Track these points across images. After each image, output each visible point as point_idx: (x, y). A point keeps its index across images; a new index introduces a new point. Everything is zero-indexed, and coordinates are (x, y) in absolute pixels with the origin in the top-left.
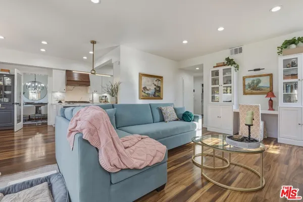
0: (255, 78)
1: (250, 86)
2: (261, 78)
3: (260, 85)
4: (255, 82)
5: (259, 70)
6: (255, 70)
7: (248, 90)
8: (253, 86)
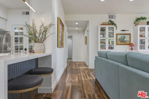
0: (123, 35)
1: (120, 40)
2: (125, 35)
3: (125, 39)
4: (123, 37)
5: (124, 30)
6: (123, 31)
7: (119, 42)
8: (122, 40)
